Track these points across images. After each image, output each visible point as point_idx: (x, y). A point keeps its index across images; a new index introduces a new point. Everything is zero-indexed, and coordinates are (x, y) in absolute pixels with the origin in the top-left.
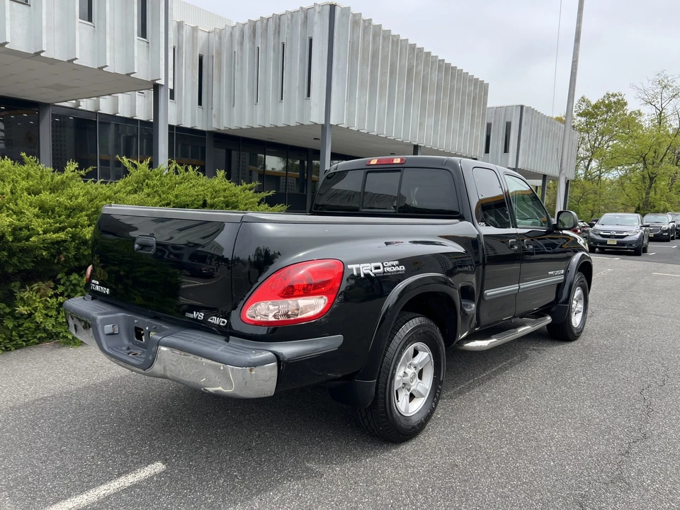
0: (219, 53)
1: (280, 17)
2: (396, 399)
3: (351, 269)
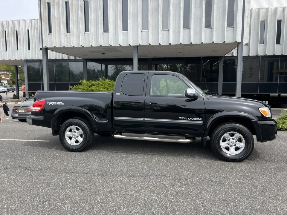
2: (67, 138)
3: (47, 103)
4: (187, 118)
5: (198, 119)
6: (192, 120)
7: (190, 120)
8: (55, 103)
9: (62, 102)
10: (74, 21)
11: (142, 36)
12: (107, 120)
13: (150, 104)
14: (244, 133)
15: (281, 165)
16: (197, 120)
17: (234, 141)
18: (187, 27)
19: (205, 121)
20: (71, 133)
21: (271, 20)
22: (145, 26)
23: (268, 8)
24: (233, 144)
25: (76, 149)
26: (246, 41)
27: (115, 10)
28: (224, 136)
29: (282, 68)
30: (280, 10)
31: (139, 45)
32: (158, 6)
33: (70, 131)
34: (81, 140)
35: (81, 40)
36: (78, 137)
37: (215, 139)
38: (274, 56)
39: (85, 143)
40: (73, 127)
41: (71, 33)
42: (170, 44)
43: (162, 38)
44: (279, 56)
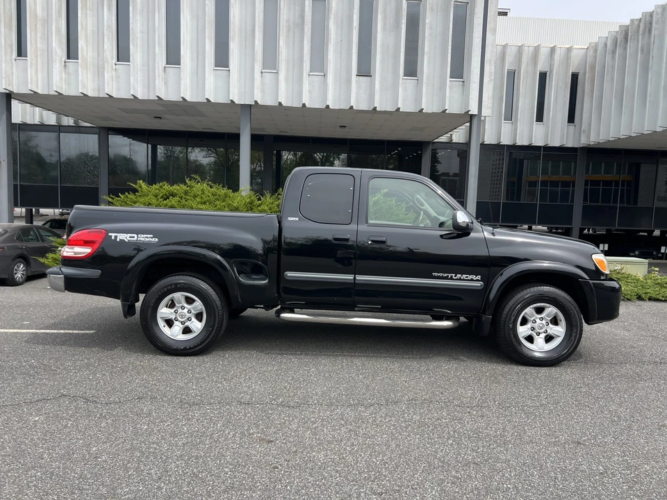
0: (593, 68)
1: (651, 15)
2: (161, 324)
3: (111, 236)
4: (450, 275)
5: (474, 277)
6: (460, 279)
7: (457, 279)
8: (134, 237)
9: (151, 236)
10: (88, 32)
11: (263, 84)
12: (265, 280)
13: (370, 242)
14: (564, 306)
15: (631, 369)
16: (472, 280)
17: (544, 322)
18: (365, 70)
19: (488, 281)
20: (173, 311)
21: (527, 72)
22: (270, 62)
23: (522, 46)
24: (541, 328)
25: (185, 349)
26: (486, 112)
27: (198, 15)
28: (526, 313)
29: (545, 172)
30: (544, 52)
31: (254, 103)
32: (302, 17)
33: (172, 305)
34: (197, 326)
35: (106, 81)
36: (189, 319)
37: (507, 319)
38: (530, 148)
39: (210, 334)
40: (178, 296)
41: (80, 61)
42: (328, 106)
43: (310, 92)
44: (540, 147)
